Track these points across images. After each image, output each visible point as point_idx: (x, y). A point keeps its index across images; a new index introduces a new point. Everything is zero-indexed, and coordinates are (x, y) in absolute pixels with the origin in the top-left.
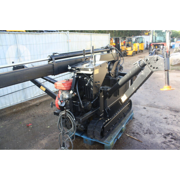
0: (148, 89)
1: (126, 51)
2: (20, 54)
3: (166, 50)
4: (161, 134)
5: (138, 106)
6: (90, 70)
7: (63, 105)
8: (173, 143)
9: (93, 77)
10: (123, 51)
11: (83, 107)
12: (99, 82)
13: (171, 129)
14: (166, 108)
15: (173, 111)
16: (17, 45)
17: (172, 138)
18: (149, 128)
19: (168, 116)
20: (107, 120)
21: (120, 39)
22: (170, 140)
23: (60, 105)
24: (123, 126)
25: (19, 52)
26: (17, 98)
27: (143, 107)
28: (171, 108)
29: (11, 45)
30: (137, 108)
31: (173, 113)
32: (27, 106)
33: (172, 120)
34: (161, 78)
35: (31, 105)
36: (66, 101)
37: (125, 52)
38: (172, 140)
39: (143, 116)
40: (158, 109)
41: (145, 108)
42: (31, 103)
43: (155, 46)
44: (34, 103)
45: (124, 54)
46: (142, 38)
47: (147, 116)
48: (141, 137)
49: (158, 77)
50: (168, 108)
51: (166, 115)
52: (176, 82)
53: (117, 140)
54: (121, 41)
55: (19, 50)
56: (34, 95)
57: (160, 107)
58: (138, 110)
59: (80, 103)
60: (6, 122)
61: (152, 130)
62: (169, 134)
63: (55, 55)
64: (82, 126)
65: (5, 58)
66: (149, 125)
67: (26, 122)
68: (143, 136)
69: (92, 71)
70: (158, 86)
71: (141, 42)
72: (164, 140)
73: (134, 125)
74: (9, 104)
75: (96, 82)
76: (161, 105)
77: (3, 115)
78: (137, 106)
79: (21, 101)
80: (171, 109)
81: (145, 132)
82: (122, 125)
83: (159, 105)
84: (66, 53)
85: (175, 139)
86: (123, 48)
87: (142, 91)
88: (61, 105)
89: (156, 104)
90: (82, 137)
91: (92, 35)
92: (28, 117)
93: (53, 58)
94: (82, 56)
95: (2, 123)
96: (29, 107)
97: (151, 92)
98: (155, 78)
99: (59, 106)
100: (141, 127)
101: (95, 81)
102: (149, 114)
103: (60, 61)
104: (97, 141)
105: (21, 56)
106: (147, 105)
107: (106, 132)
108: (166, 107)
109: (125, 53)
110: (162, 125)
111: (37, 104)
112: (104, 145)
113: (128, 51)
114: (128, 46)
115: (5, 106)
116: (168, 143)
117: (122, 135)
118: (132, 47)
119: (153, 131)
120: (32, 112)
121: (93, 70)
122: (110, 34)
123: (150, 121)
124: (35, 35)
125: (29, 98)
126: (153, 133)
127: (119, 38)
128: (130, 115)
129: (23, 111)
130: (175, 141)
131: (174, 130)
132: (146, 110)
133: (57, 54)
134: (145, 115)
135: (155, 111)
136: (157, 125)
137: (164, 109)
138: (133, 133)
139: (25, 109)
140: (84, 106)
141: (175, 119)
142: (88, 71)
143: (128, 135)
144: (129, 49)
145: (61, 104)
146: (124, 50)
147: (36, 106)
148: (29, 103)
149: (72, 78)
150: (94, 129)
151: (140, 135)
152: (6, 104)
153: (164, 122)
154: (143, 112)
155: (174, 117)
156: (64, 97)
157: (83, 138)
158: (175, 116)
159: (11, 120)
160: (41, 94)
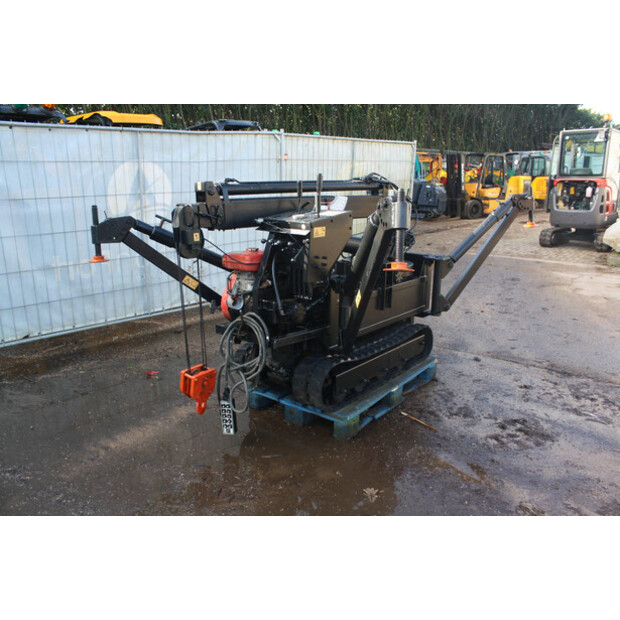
0: (510, 313)
1: (480, 201)
2: (144, 187)
3: (602, 200)
4: (496, 419)
5: (460, 354)
6: (303, 227)
7: (239, 306)
8: (518, 439)
9: (308, 243)
10: (472, 198)
11: (282, 313)
12: (324, 258)
13: (528, 412)
14: (538, 365)
15: (558, 372)
16: (138, 162)
17: (520, 430)
18: (470, 404)
19: (537, 382)
20: (346, 359)
21: (463, 158)
22: (514, 433)
23: (231, 307)
24: (394, 390)
25: (141, 179)
26: (125, 307)
27: (473, 356)
28: (552, 366)
29: (123, 162)
30: (455, 357)
31: (554, 377)
32: (150, 332)
33: (542, 392)
34: (565, 288)
35: (161, 329)
36: (247, 299)
37: (477, 202)
38: (518, 433)
39: (463, 378)
40: (515, 365)
41: (477, 360)
42: (161, 326)
43: (567, 185)
44: (167, 326)
45: (474, 210)
46: (541, 160)
47: (475, 377)
48: (439, 420)
49: (555, 284)
50: (545, 364)
51: (531, 381)
52: (606, 301)
53: (371, 422)
54: (466, 166)
55: (144, 175)
56: (172, 304)
57: (523, 360)
58: (456, 363)
59: (277, 305)
60: (92, 363)
61: (475, 409)
62: (516, 421)
63: (230, 183)
64: (282, 370)
65: (106, 196)
66: (472, 399)
67: (144, 366)
68: (446, 419)
69: (307, 229)
70: (544, 309)
71: (540, 172)
72: (498, 431)
73: (431, 393)
74: (103, 321)
75: (317, 257)
76: (530, 355)
77: (86, 347)
78: (456, 352)
79: (136, 316)
80: (551, 368)
81: (455, 410)
82: (393, 386)
83: (523, 356)
84: (256, 183)
85: (526, 433)
86: (471, 189)
87: (490, 317)
88: (234, 307)
89: (515, 353)
90: (283, 402)
91: (356, 143)
92: (151, 356)
93: (225, 191)
94: (295, 194)
95: (84, 365)
96: (155, 334)
97: (514, 321)
98: (543, 286)
99: (229, 308)
100: (446, 401)
101: (315, 254)
102: (482, 374)
103: (241, 199)
104: (318, 413)
105: (147, 192)
106: (488, 353)
107: (340, 392)
108: (540, 363)
109: (476, 206)
110: (506, 400)
111: (178, 327)
112: (332, 422)
113: (487, 199)
114: (489, 182)
115: (93, 323)
116: (504, 440)
117: (389, 412)
118: (502, 189)
119: (477, 411)
120: (161, 346)
121: (311, 227)
122: (415, 142)
123: (480, 389)
124: (187, 136)
125: (156, 310)
126: (475, 415)
127: (459, 157)
128: (421, 366)
129: (138, 342)
130: (526, 437)
131: (534, 415)
132: (479, 363)
133: (235, 183)
134: (471, 376)
135: (503, 370)
136: (492, 401)
137: (534, 366)
138: (421, 411)
139: (143, 337)
140: (285, 312)
141: (552, 391)
142: (300, 228)
143: (405, 414)
144: (492, 192)
145: (234, 304)
146: (474, 195)
147: (175, 332)
148: (157, 326)
149: (263, 242)
150: (310, 376)
151: (436, 416)
152: (95, 320)
153: (517, 395)
154: (469, 368)
155: (551, 385)
156: (243, 288)
157: (283, 406)
158: (556, 384)
159: (107, 359)
160: (192, 302)
